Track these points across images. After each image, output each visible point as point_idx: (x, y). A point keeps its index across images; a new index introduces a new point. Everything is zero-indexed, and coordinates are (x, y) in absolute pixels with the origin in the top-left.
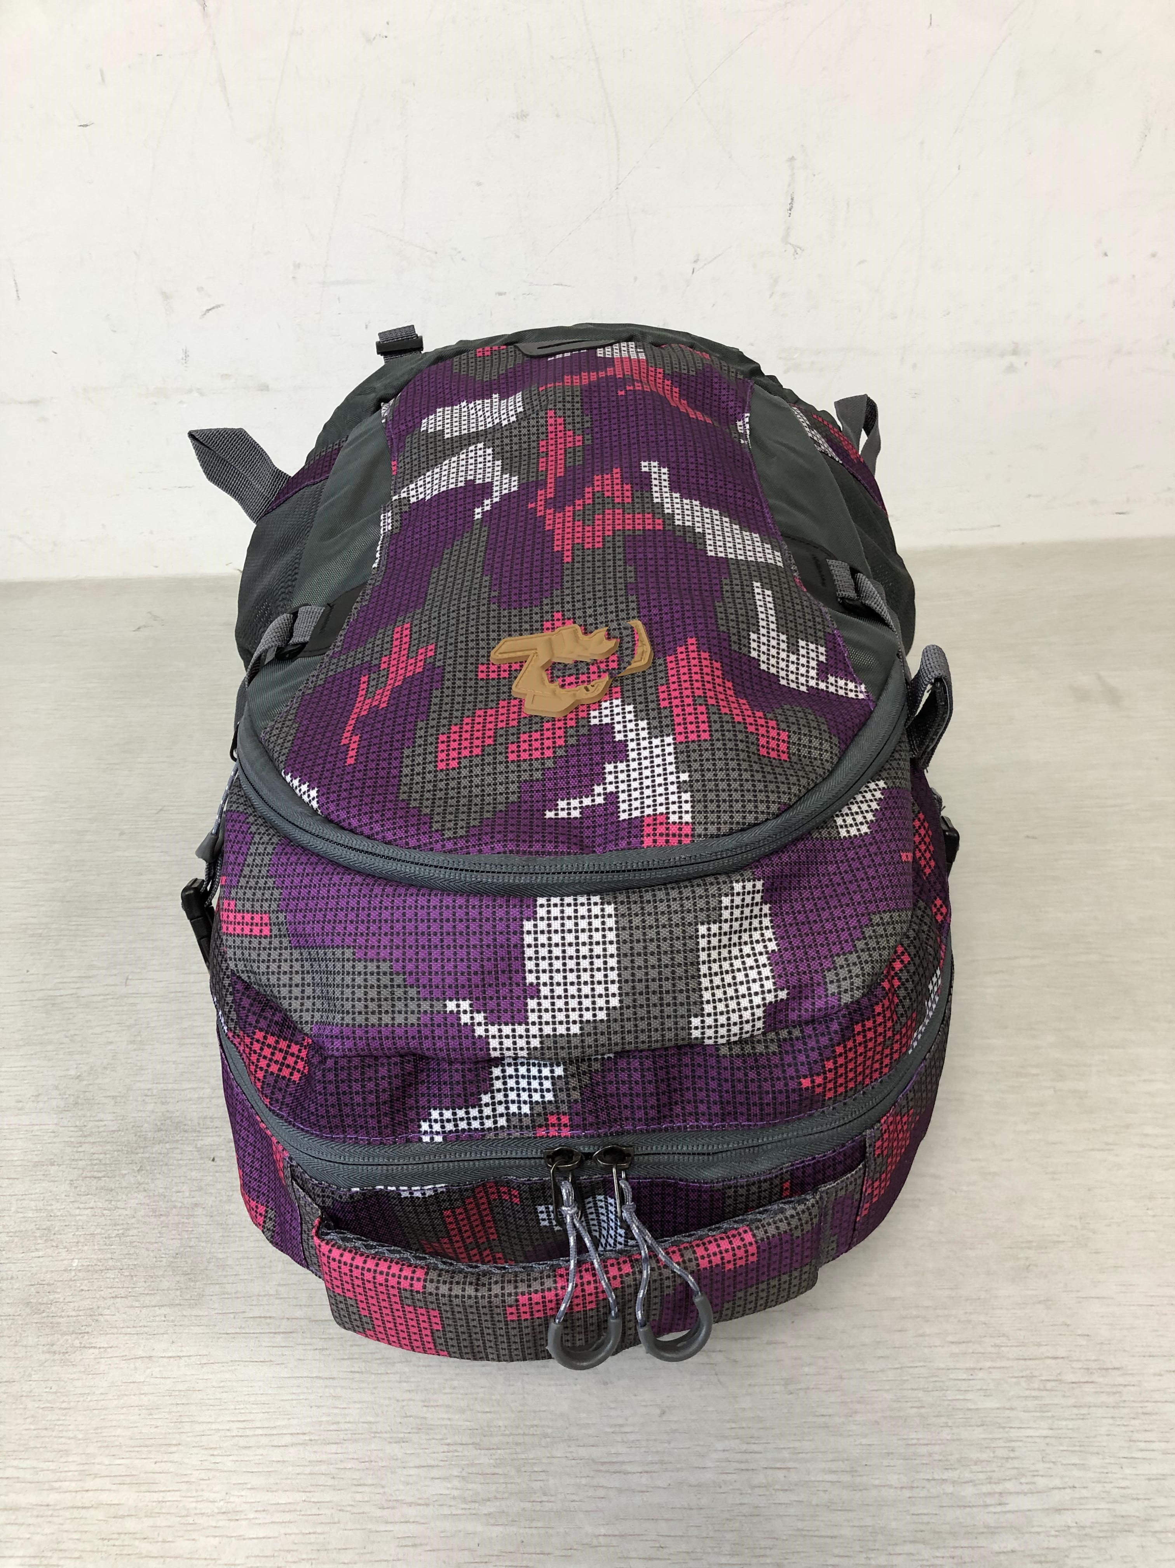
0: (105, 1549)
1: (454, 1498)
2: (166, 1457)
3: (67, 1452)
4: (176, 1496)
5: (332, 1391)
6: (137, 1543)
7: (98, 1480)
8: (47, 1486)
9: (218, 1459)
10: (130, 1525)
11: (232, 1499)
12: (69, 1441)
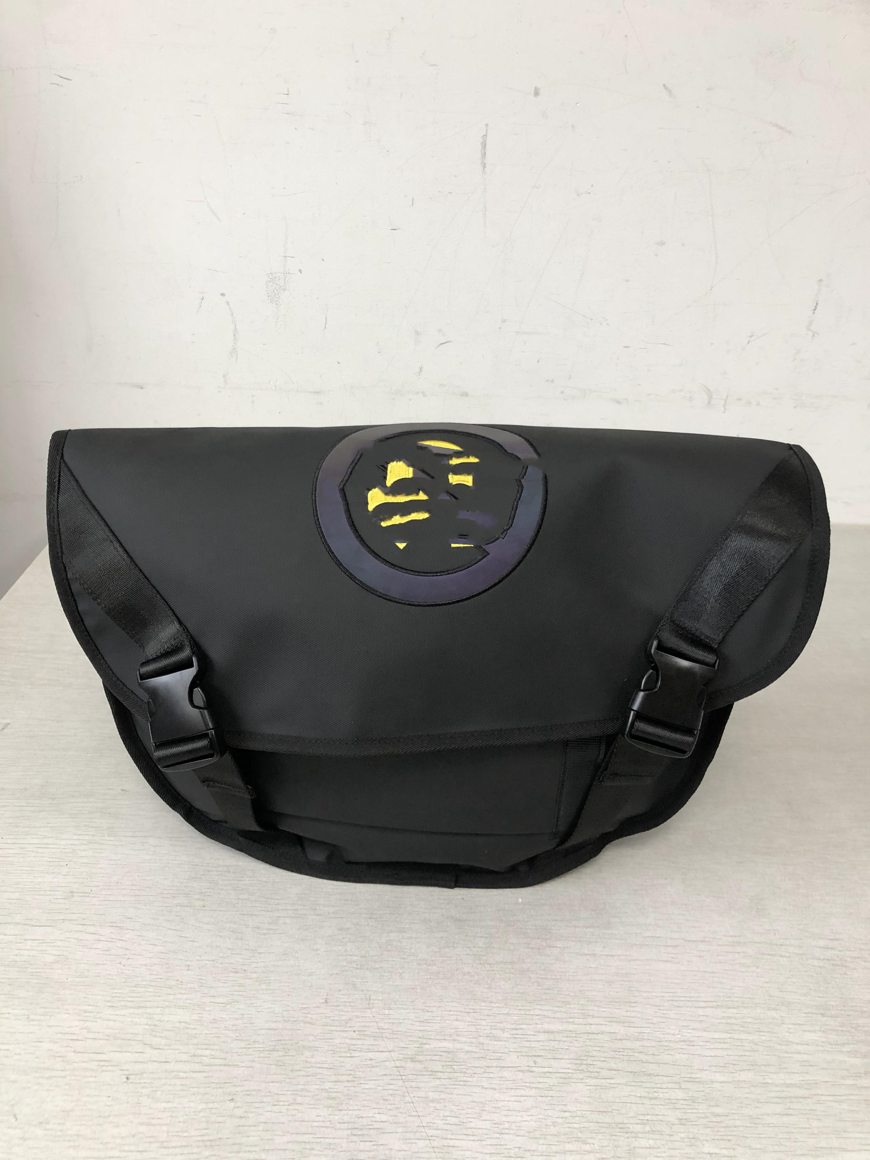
0: (618, 1056)
1: (823, 1042)
2: (632, 1009)
3: (568, 1003)
4: (648, 1031)
5: (718, 979)
6: (636, 1054)
7: (596, 1019)
8: (564, 1020)
9: (665, 1012)
10: (628, 1044)
11: (685, 1034)
12: (567, 997)
